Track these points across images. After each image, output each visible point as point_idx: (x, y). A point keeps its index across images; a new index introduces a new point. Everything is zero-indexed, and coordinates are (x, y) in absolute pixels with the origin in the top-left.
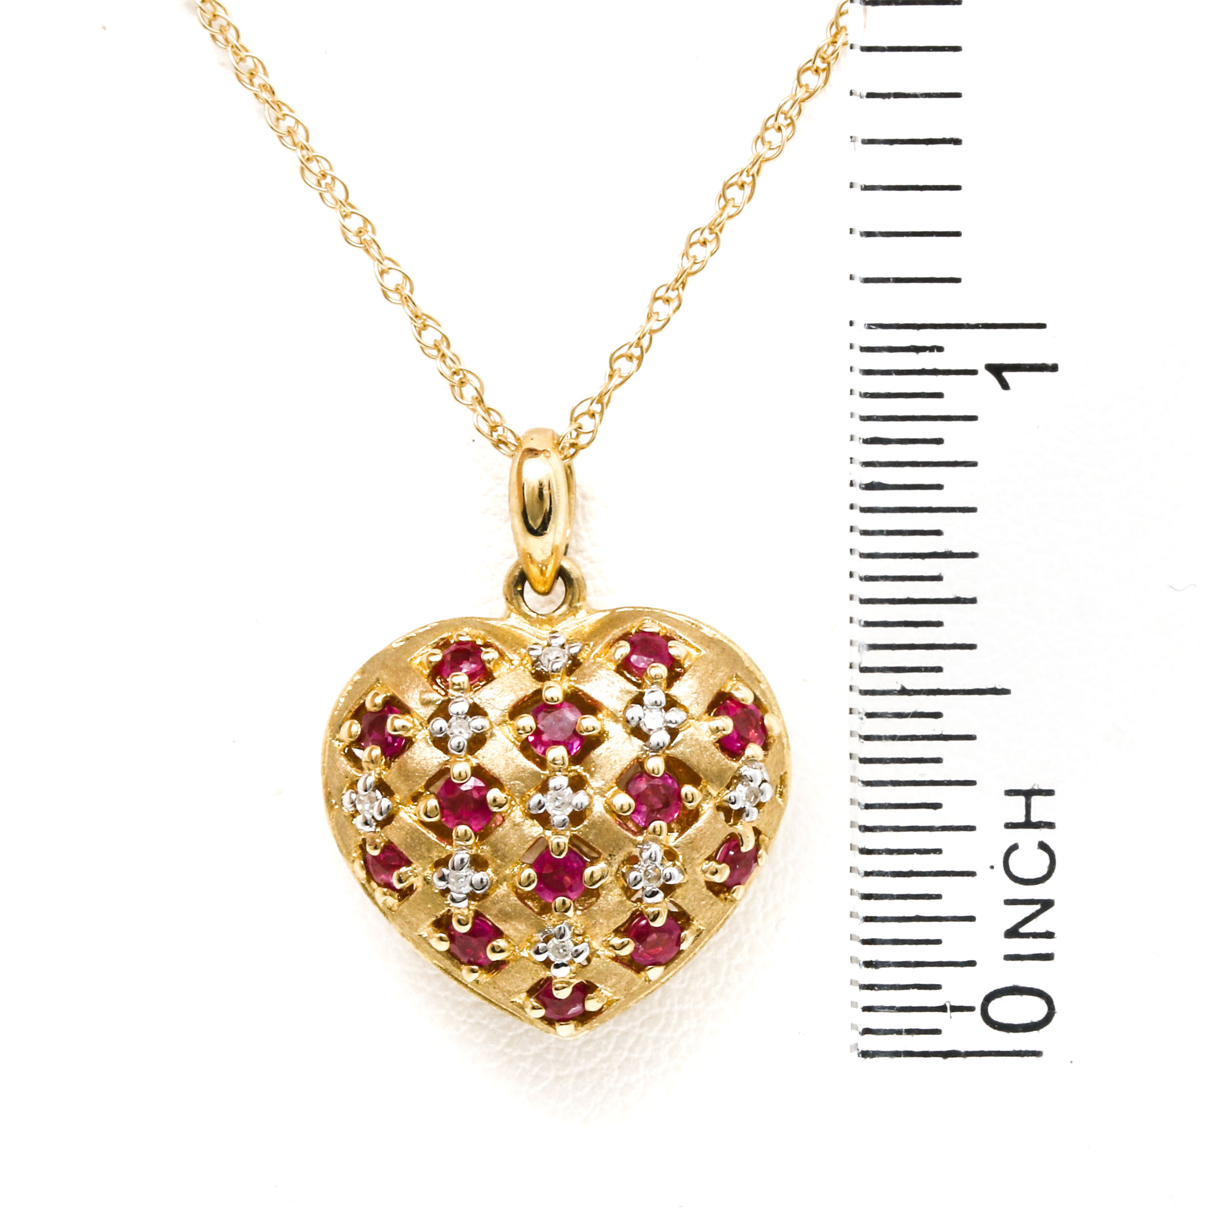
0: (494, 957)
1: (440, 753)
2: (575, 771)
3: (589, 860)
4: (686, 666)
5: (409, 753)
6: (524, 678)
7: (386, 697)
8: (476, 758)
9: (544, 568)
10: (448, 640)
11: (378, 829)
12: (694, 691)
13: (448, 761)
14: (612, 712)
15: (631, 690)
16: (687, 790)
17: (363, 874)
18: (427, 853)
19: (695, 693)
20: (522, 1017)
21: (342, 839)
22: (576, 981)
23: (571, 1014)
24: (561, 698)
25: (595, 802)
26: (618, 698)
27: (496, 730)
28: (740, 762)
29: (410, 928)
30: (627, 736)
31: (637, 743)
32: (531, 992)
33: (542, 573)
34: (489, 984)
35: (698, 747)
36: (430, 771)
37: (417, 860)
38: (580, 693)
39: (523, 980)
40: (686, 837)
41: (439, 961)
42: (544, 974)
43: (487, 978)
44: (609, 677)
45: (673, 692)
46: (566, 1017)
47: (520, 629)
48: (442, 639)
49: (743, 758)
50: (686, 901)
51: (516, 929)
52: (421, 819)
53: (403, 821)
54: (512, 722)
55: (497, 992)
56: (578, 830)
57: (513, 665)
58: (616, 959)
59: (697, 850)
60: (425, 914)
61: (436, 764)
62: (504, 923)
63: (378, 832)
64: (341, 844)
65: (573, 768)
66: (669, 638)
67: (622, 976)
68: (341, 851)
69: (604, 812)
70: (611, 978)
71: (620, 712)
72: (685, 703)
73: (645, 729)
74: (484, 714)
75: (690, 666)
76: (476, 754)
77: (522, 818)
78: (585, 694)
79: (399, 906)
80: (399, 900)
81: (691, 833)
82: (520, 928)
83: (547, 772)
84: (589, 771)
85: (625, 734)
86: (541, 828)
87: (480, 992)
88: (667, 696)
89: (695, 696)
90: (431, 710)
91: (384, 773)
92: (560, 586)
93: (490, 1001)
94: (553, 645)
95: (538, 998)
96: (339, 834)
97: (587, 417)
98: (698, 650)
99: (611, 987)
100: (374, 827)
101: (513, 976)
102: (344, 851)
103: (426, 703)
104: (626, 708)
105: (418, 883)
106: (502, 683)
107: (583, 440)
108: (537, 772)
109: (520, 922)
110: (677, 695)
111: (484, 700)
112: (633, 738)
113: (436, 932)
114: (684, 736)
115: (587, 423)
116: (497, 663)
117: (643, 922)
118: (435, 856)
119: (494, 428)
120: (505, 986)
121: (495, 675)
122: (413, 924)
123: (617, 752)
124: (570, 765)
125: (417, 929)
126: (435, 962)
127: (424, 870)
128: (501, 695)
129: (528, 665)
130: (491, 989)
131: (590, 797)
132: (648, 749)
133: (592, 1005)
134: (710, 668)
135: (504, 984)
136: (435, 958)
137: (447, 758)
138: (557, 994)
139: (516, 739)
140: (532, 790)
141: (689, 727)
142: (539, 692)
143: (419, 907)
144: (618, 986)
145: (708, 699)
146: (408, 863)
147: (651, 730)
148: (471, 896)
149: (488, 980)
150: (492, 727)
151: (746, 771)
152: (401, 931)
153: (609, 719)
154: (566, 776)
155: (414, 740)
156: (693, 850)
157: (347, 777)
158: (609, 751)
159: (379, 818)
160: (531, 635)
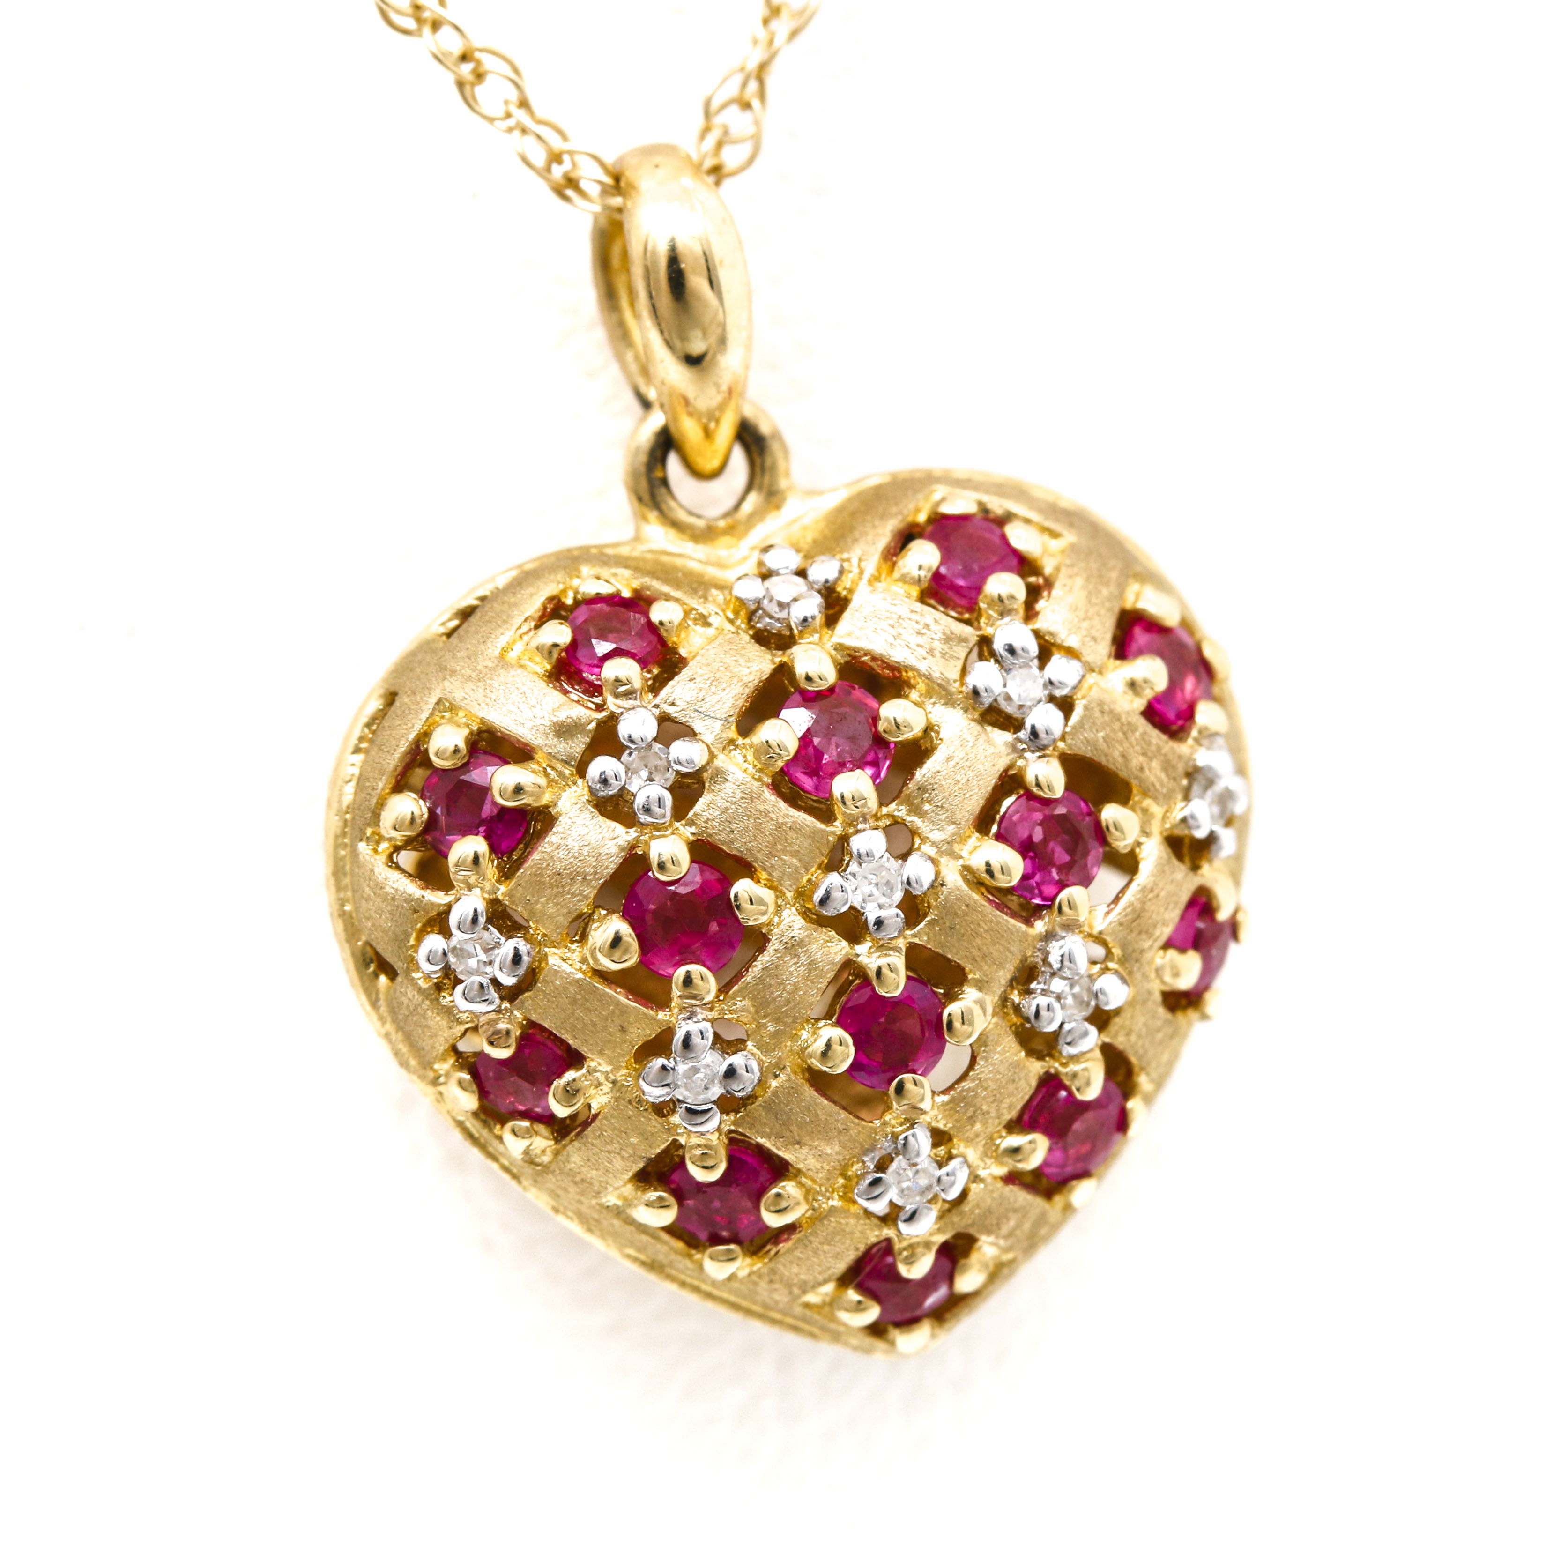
0: (773, 1221)
1: (619, 829)
2: (888, 815)
3: (942, 991)
4: (1048, 570)
5: (552, 838)
6: (743, 648)
7: (471, 733)
8: (691, 823)
9: (712, 425)
10: (560, 600)
11: (506, 1005)
12: (1081, 614)
13: (637, 839)
14: (939, 685)
15: (964, 635)
16: (1110, 813)
17: (469, 1101)
18: (618, 1034)
19: (1084, 619)
20: (816, 1331)
21: (408, 1038)
22: (940, 1239)
23: (930, 1307)
24: (831, 676)
25: (944, 872)
26: (943, 655)
27: (721, 761)
28: (1190, 741)
29: (582, 1193)
30: (976, 728)
31: (1003, 737)
32: (845, 1280)
33: (708, 434)
34: (760, 1276)
35: (1117, 726)
36: (607, 868)
37: (601, 1053)
38: (865, 658)
39: (837, 1256)
40: (1125, 909)
41: (639, 1250)
42: (875, 1235)
43: (752, 1265)
44: (914, 616)
45: (1040, 624)
46: (918, 1313)
47: (680, 555)
48: (551, 599)
49: (1194, 733)
50: (1133, 1038)
51: (821, 1156)
52: (599, 968)
53: (562, 978)
54: (747, 741)
55: (776, 1290)
56: (919, 934)
57: (709, 625)
58: (1012, 1178)
59: (1147, 932)
60: (622, 1157)
61: (614, 850)
62: (797, 1146)
63: (506, 1009)
64: (404, 1048)
65: (885, 810)
66: (1002, 521)
67: (1022, 1211)
68: (404, 1064)
69: (965, 887)
70: (1008, 1219)
71: (955, 681)
72: (1072, 641)
73: (1009, 709)
74: (690, 733)
75: (1057, 569)
76: (690, 814)
77: (807, 929)
78: (874, 659)
79: (557, 1153)
80: (557, 1141)
81: (1133, 899)
82: (829, 1151)
83: (837, 827)
84: (916, 810)
85: (973, 724)
86: (844, 943)
87: (733, 1298)
88: (1037, 634)
89: (1085, 624)
90: (578, 746)
91: (503, 889)
92: (739, 459)
93: (749, 1312)
94: (781, 571)
95: (861, 1288)
96: (399, 1028)
97: (734, 109)
98: (1055, 535)
99: (1006, 1237)
100: (497, 1001)
101: (815, 1252)
102: (413, 1062)
103: (564, 730)
104: (964, 671)
105: (602, 1099)
106: (708, 665)
107: (731, 157)
108: (816, 832)
109: (829, 1140)
110: (1052, 629)
111: (681, 704)
112: (989, 728)
113: (645, 1190)
114: (1086, 708)
115: (734, 119)
116: (682, 626)
117: (1063, 1094)
118: (641, 1034)
120: (797, 1275)
121: (683, 652)
122: (591, 1184)
123: (968, 763)
124: (881, 804)
125: (599, 1193)
126: (631, 1252)
127: (617, 1068)
128: (713, 688)
129: (738, 622)
130: (763, 1285)
131: (933, 861)
132: (1025, 746)
133: (965, 1283)
134: (1094, 565)
135: (795, 1270)
136: (631, 1244)
137: (633, 833)
138: (909, 1271)
139: (761, 770)
140: (813, 869)
141: (1090, 688)
142: (784, 671)
143: (609, 1148)
144: (1018, 1232)
145: (1106, 628)
146: (580, 1061)
147: (1021, 707)
148: (727, 1104)
149: (755, 1268)
150: (712, 756)
151: (1203, 758)
152: (553, 1203)
153: (933, 700)
154: (876, 828)
155: (554, 811)
156: (1140, 933)
157: (416, 911)
158: (951, 764)
159: (508, 980)
160: (700, 562)
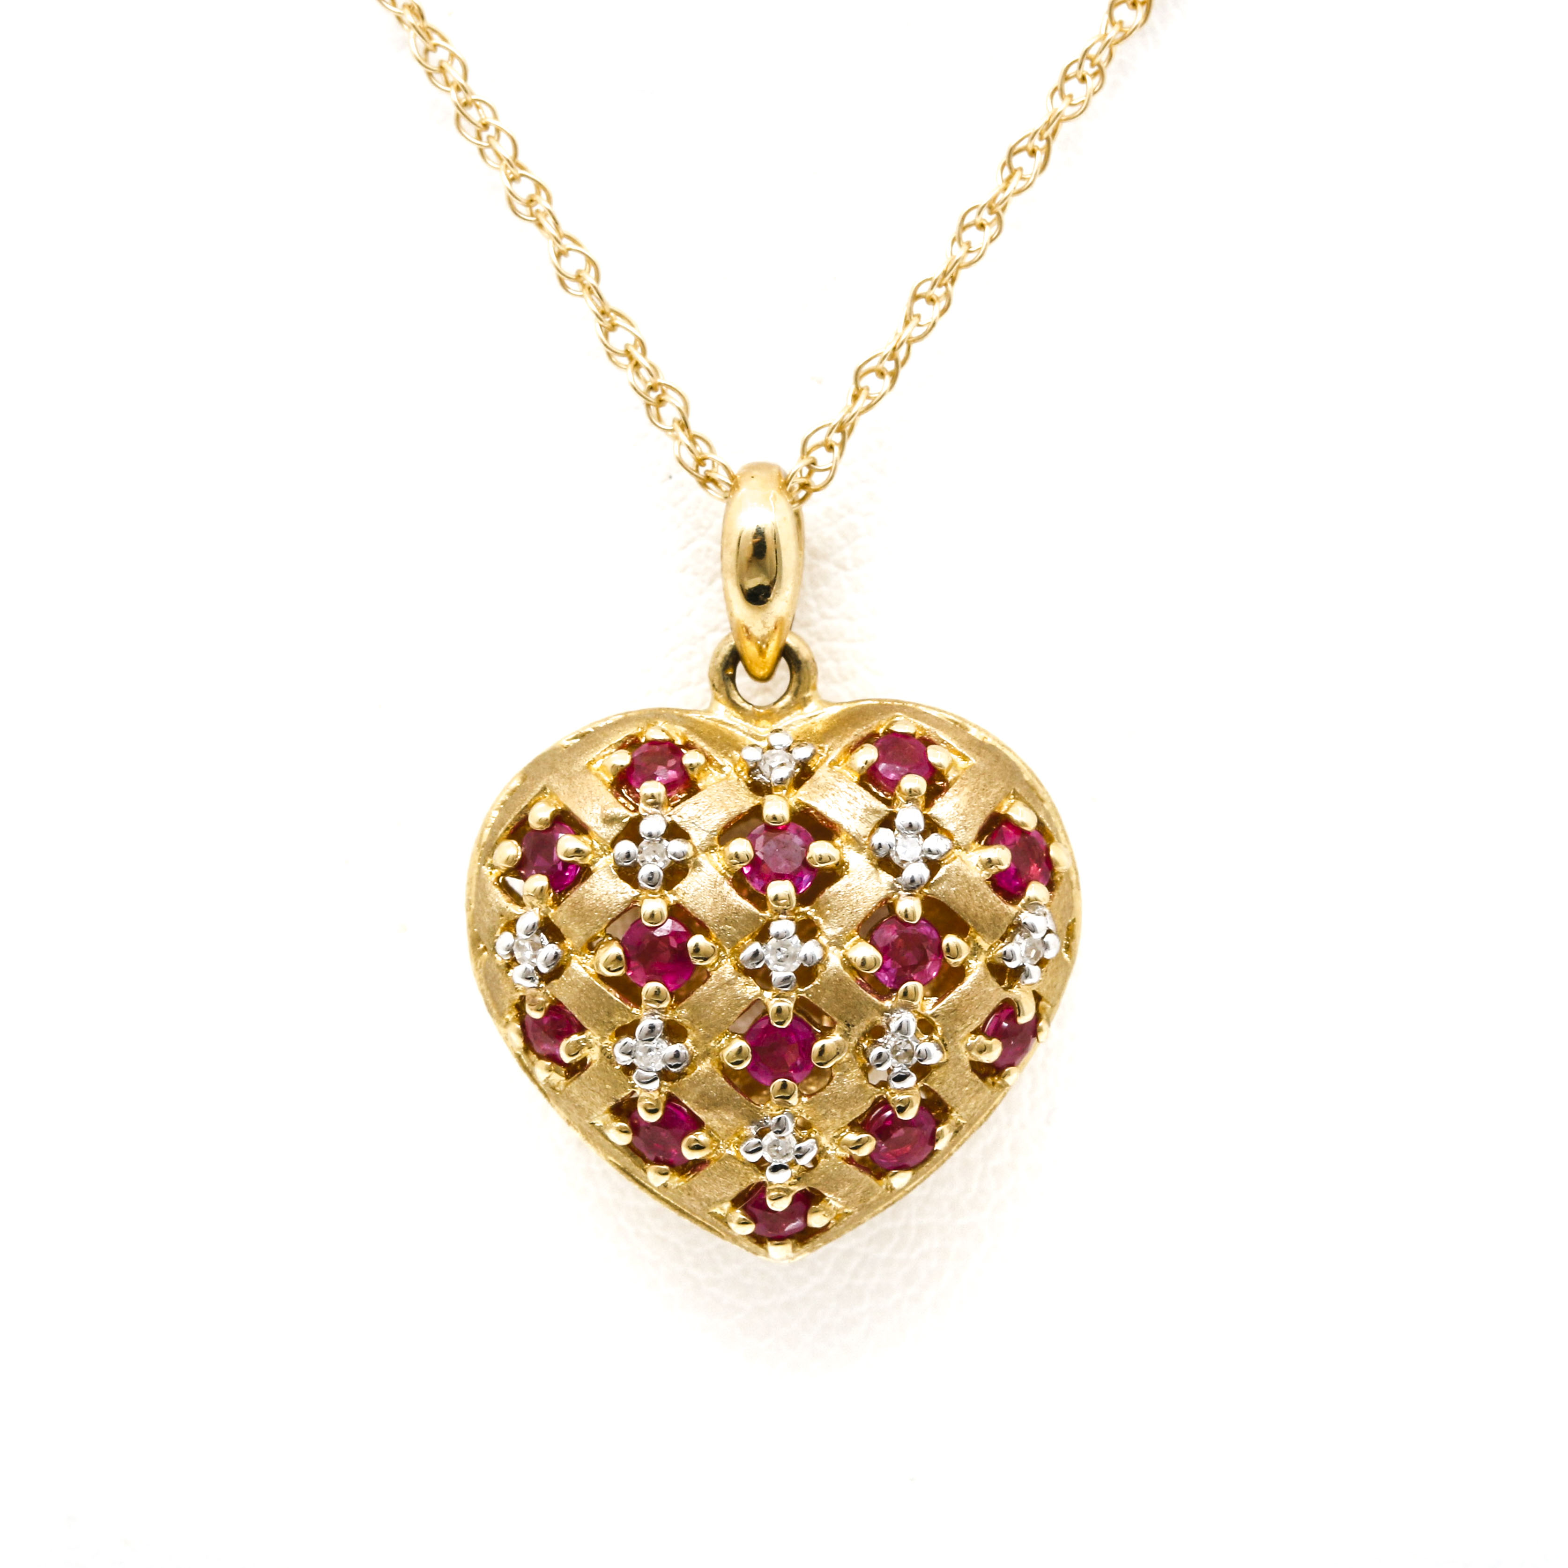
0: (690, 1155)
1: (627, 887)
2: (804, 913)
3: (819, 1031)
4: (950, 779)
5: (586, 885)
6: (738, 790)
7: (556, 811)
8: (675, 894)
9: (764, 646)
10: (637, 738)
11: (543, 985)
12: (961, 811)
13: (637, 897)
14: (854, 837)
15: (878, 809)
16: (950, 940)
17: (519, 1042)
18: (606, 1017)
19: (962, 815)
20: (723, 1234)
21: (492, 996)
22: (797, 1189)
23: (789, 1231)
24: (787, 817)
25: (830, 955)
26: (861, 819)
27: (701, 858)
28: (1019, 906)
29: (580, 1114)
30: (873, 869)
31: (886, 878)
32: (737, 1202)
33: (762, 652)
34: (683, 1190)
35: (965, 886)
36: (615, 910)
37: (594, 1026)
38: (812, 812)
39: (729, 1186)
40: (947, 1003)
41: (615, 1158)
42: (755, 1178)
43: (679, 1182)
44: (849, 791)
45: (934, 811)
46: (781, 1234)
47: (730, 725)
48: (630, 737)
49: (1023, 901)
50: (945, 1087)
51: (722, 1120)
52: (601, 973)
53: (576, 975)
54: (722, 848)
55: (693, 1201)
56: (804, 991)
57: (723, 772)
58: (850, 1160)
59: (961, 1021)
60: (601, 1096)
61: (621, 900)
62: (706, 1111)
63: (542, 987)
64: (490, 1002)
65: (802, 909)
66: (927, 742)
67: (857, 1183)
68: (490, 1011)
69: (841, 968)
70: (844, 1187)
71: (865, 837)
72: (950, 827)
73: (896, 861)
74: (684, 835)
75: (955, 779)
76: (675, 889)
77: (734, 974)
78: (817, 813)
79: (566, 1085)
80: (567, 1078)
81: (954, 997)
82: (727, 1118)
83: (768, 914)
84: (820, 913)
85: (871, 866)
86: (758, 988)
87: (668, 1199)
88: (926, 817)
89: (961, 818)
90: (616, 830)
91: (552, 911)
92: (783, 670)
93: (681, 1212)
94: (776, 747)
95: (745, 1210)
96: (488, 988)
97: (823, 449)
98: (965, 758)
99: (842, 1197)
100: (537, 981)
101: (715, 1180)
102: (495, 1012)
103: (610, 820)
104: (873, 832)
105: (593, 1056)
106: (710, 796)
107: (817, 479)
108: (754, 915)
109: (727, 1111)
110: (939, 816)
111: (686, 818)
112: (880, 871)
113: (615, 1120)
114: (948, 870)
115: (823, 458)
116: (702, 769)
117: (889, 1113)
118: (619, 1020)
119: (701, 462)
120: (704, 1193)
121: (700, 785)
122: (583, 1109)
123: (860, 890)
124: (797, 906)
125: (589, 1116)
126: (611, 1158)
127: (603, 1038)
128: (708, 812)
129: (742, 774)
130: (685, 1195)
131: (824, 948)
132: (900, 887)
133: (816, 1220)
134: (982, 781)
135: (703, 1190)
136: (611, 1154)
137: (636, 892)
138: (772, 1205)
139: (727, 870)
140: (747, 938)
141: (955, 858)
142: (757, 811)
143: (594, 1088)
144: (851, 1195)
145: (978, 821)
146: (581, 1029)
147: (904, 861)
148: (664, 1075)
149: (680, 1184)
150: (696, 854)
151: (1026, 917)
152: (567, 1117)
153: (850, 846)
154: (792, 920)
155: (592, 868)
156: (956, 1020)
157: (502, 916)
158: (849, 888)
159: (545, 970)
160: (744, 733)
